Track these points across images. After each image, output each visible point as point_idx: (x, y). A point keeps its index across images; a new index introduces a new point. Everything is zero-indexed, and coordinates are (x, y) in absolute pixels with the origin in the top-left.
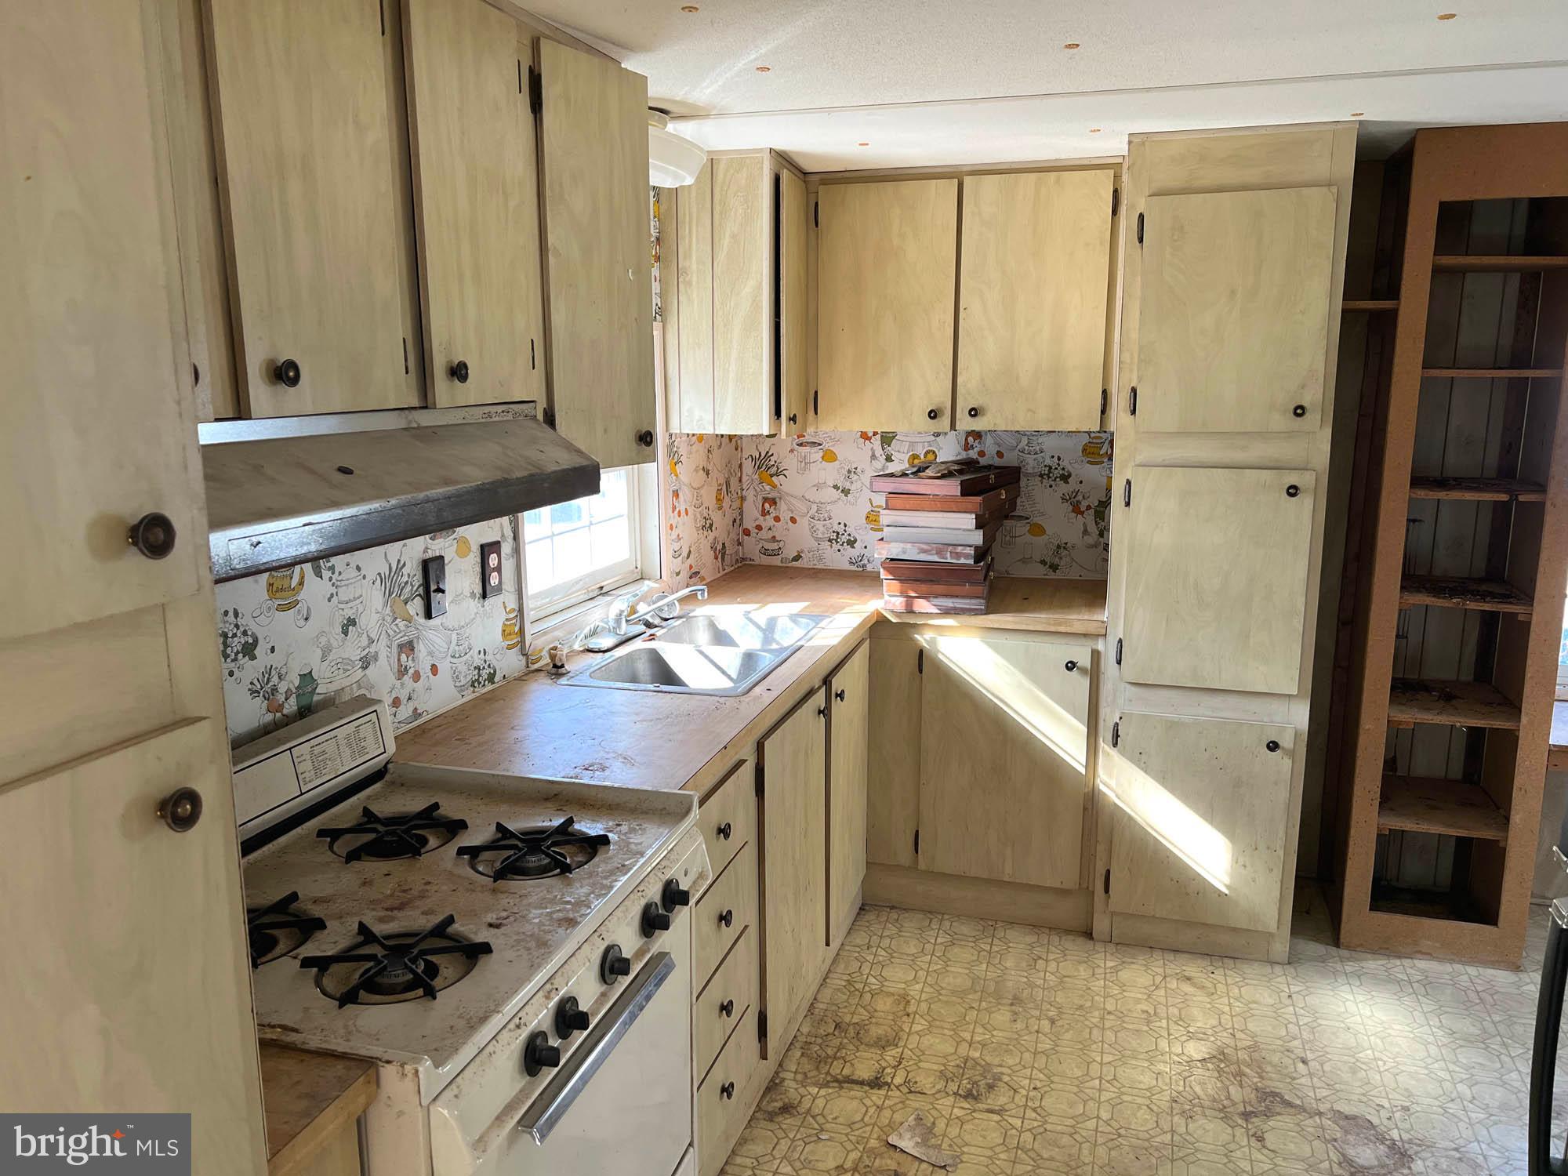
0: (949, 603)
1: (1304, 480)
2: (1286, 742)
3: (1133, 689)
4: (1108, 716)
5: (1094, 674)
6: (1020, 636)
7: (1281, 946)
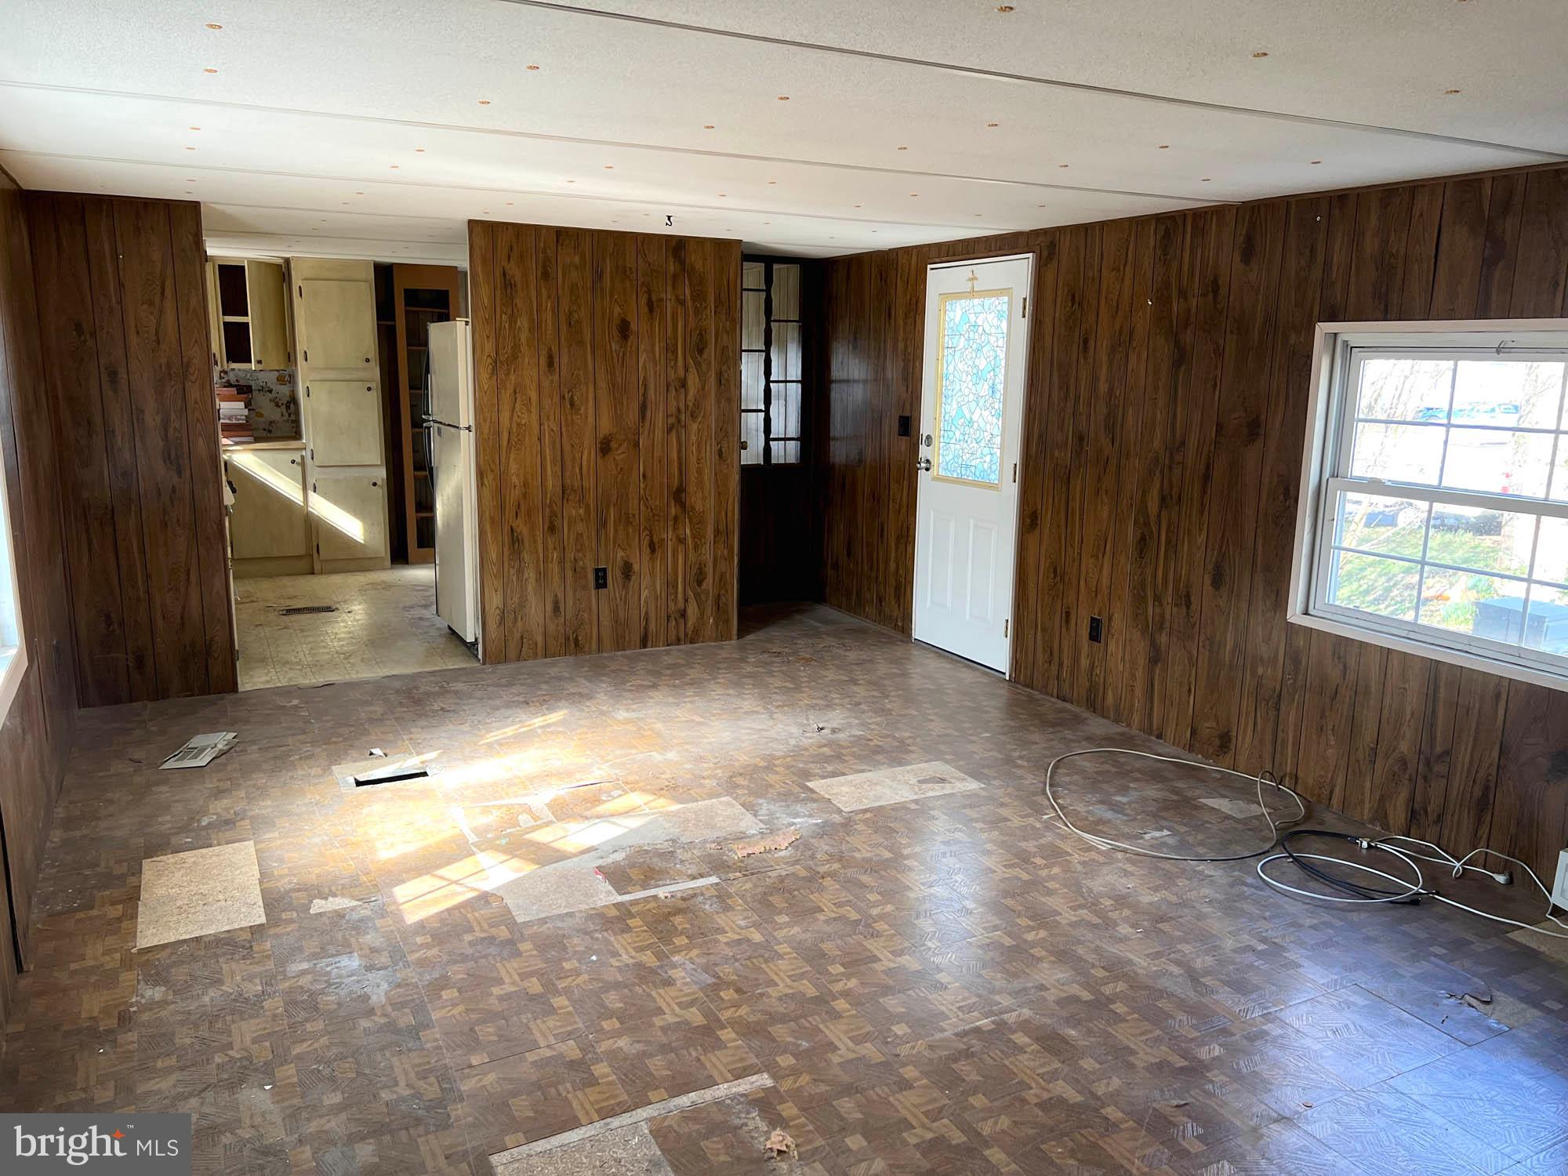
0: (238, 439)
1: (373, 385)
2: (379, 483)
3: (319, 469)
4: (311, 481)
5: (303, 464)
6: (270, 452)
7: (388, 562)
